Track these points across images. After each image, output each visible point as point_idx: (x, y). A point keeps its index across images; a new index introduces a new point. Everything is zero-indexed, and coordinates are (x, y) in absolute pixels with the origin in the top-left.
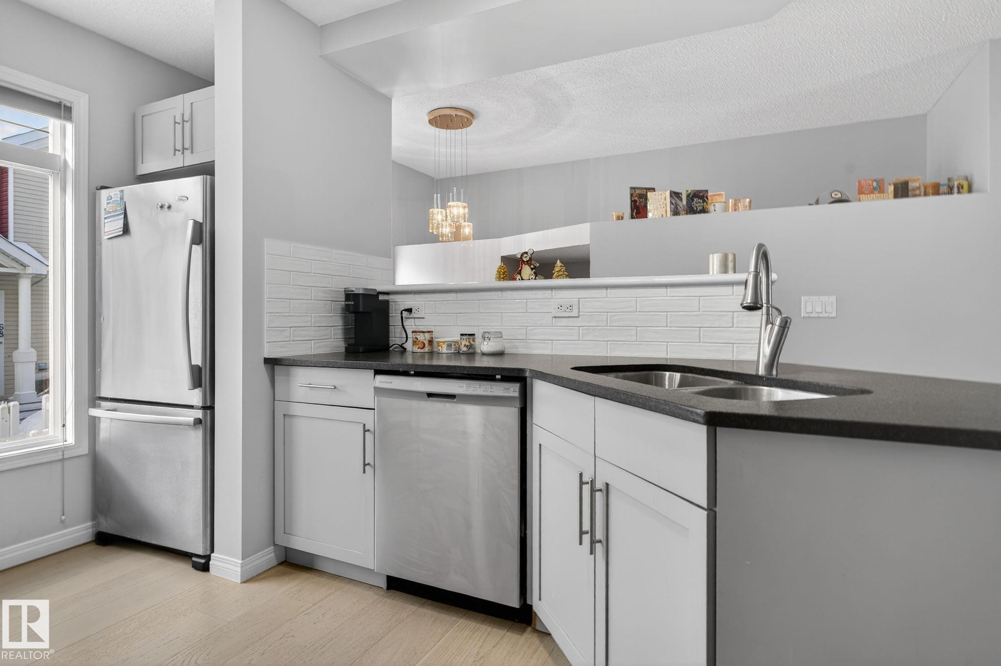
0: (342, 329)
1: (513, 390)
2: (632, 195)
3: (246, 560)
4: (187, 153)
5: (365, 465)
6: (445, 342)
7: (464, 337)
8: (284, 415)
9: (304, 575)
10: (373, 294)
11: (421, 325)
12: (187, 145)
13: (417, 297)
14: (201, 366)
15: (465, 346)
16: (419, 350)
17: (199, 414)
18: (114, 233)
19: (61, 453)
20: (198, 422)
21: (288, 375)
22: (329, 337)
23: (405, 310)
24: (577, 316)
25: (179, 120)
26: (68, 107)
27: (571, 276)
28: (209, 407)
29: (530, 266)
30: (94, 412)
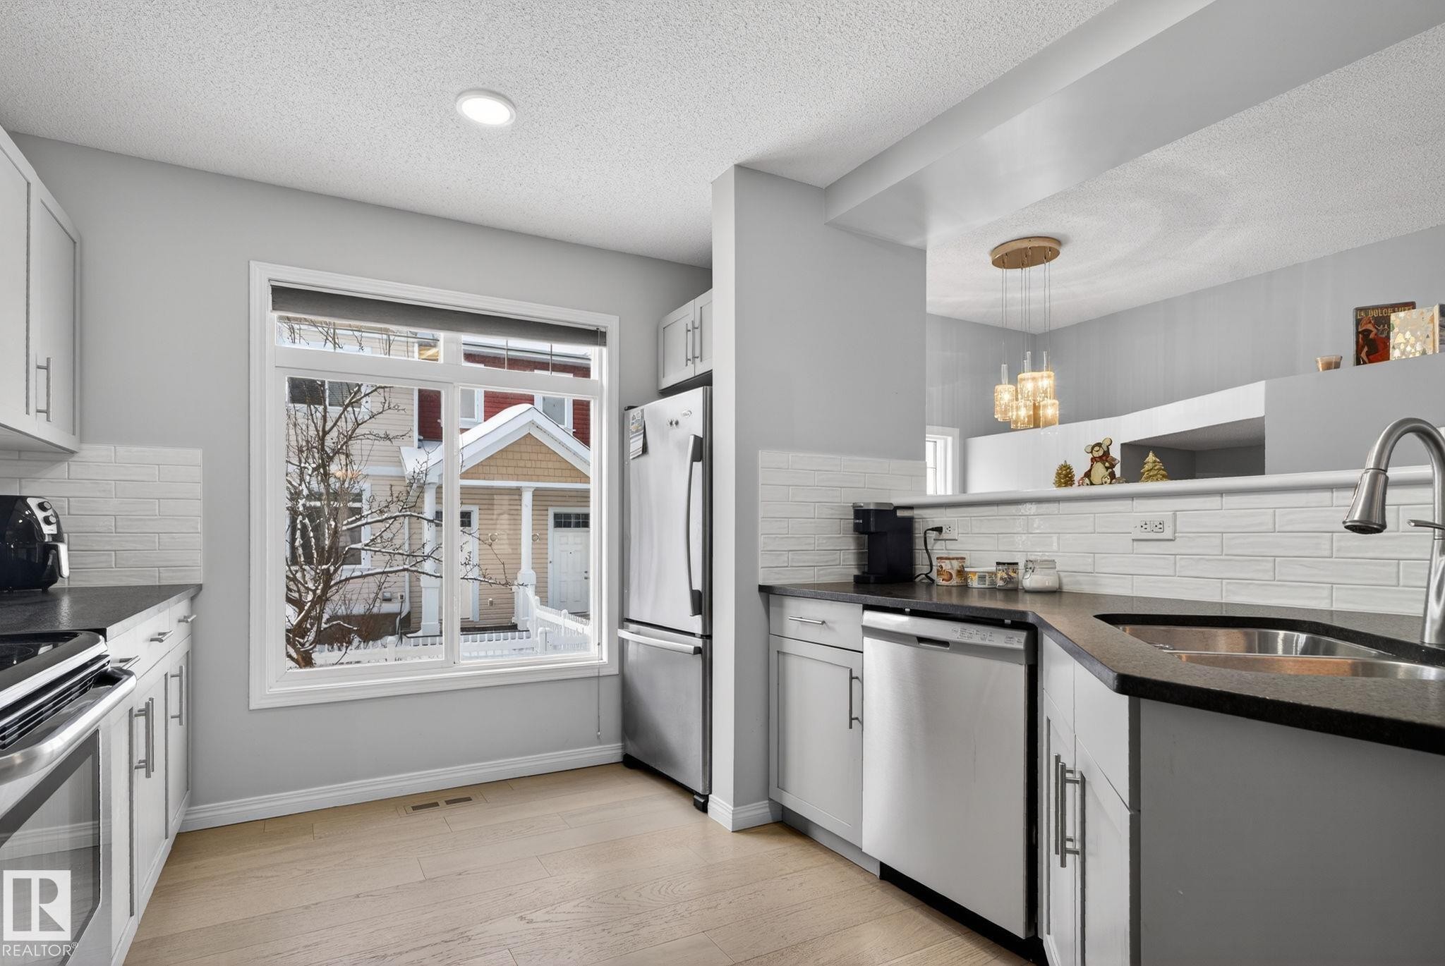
0: (854, 553)
1: (1018, 640)
2: (1358, 322)
3: (739, 808)
4: (698, 361)
5: (851, 719)
6: (976, 572)
7: (1000, 567)
8: (778, 652)
9: (797, 840)
10: (888, 509)
11: (954, 549)
12: (697, 354)
13: (950, 512)
14: (701, 590)
15: (1002, 579)
16: (944, 583)
17: (699, 642)
18: (636, 453)
19: (597, 670)
20: (698, 651)
21: (781, 606)
22: (838, 562)
23: (933, 529)
24: (1171, 538)
25: (690, 327)
26: (603, 332)
27: (1172, 475)
28: (707, 636)
29: (1104, 464)
30: (624, 634)
